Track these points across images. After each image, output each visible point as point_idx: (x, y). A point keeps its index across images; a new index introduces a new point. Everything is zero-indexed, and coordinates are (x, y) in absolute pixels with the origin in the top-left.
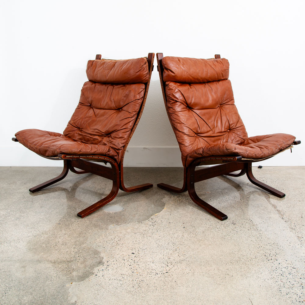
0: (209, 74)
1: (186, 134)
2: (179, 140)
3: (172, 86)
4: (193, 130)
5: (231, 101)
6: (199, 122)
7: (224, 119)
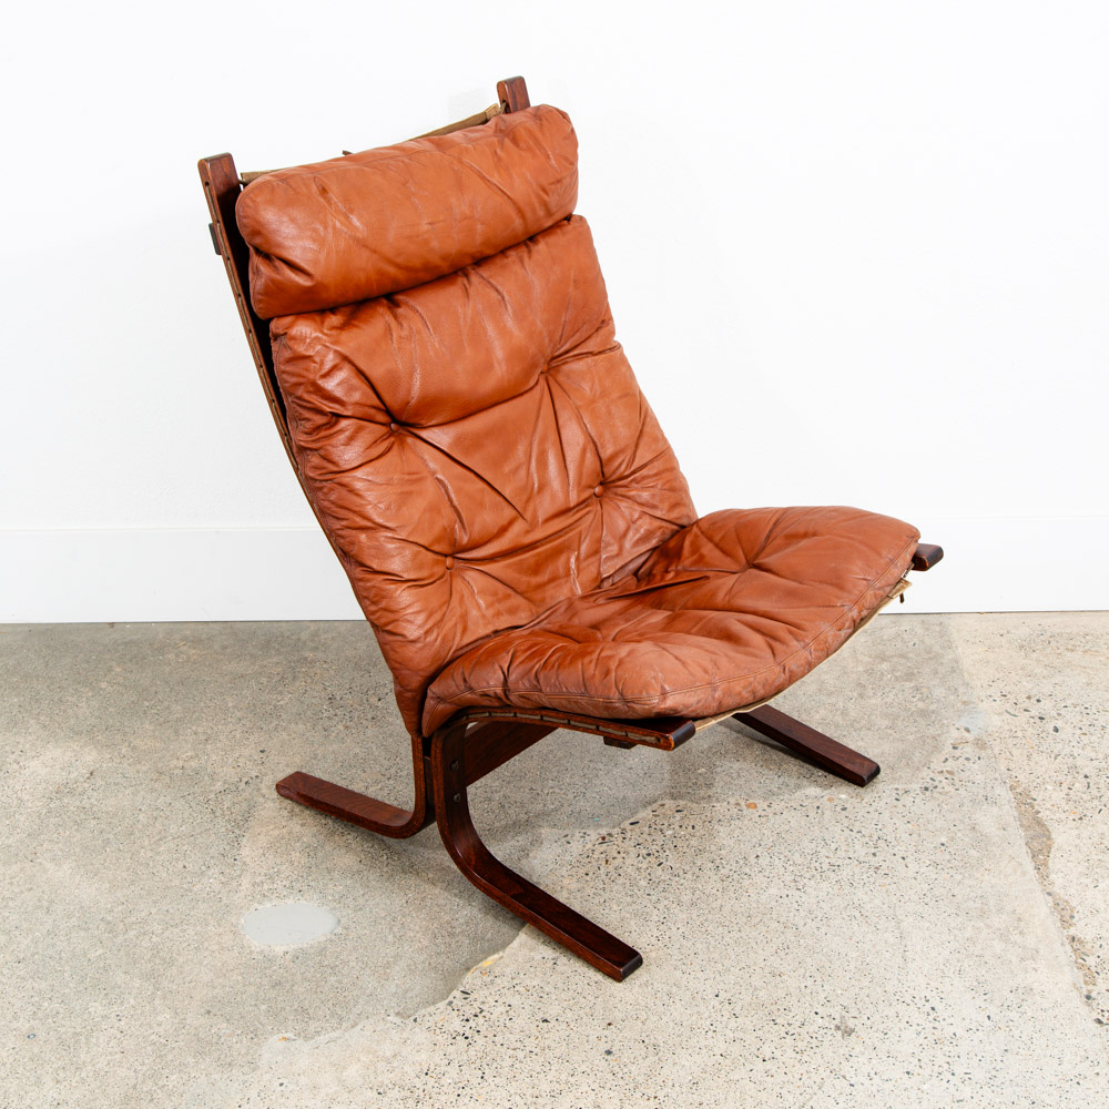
0: (479, 227)
1: (406, 576)
2: (373, 613)
3: (302, 339)
4: (436, 548)
5: (597, 330)
6: (458, 491)
7: (573, 436)
